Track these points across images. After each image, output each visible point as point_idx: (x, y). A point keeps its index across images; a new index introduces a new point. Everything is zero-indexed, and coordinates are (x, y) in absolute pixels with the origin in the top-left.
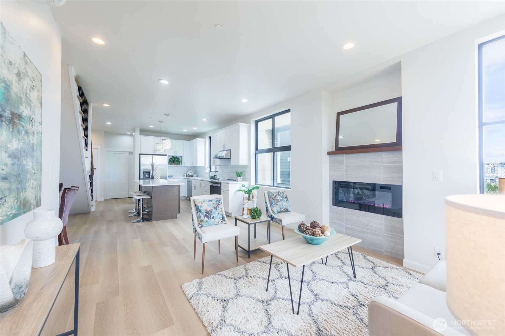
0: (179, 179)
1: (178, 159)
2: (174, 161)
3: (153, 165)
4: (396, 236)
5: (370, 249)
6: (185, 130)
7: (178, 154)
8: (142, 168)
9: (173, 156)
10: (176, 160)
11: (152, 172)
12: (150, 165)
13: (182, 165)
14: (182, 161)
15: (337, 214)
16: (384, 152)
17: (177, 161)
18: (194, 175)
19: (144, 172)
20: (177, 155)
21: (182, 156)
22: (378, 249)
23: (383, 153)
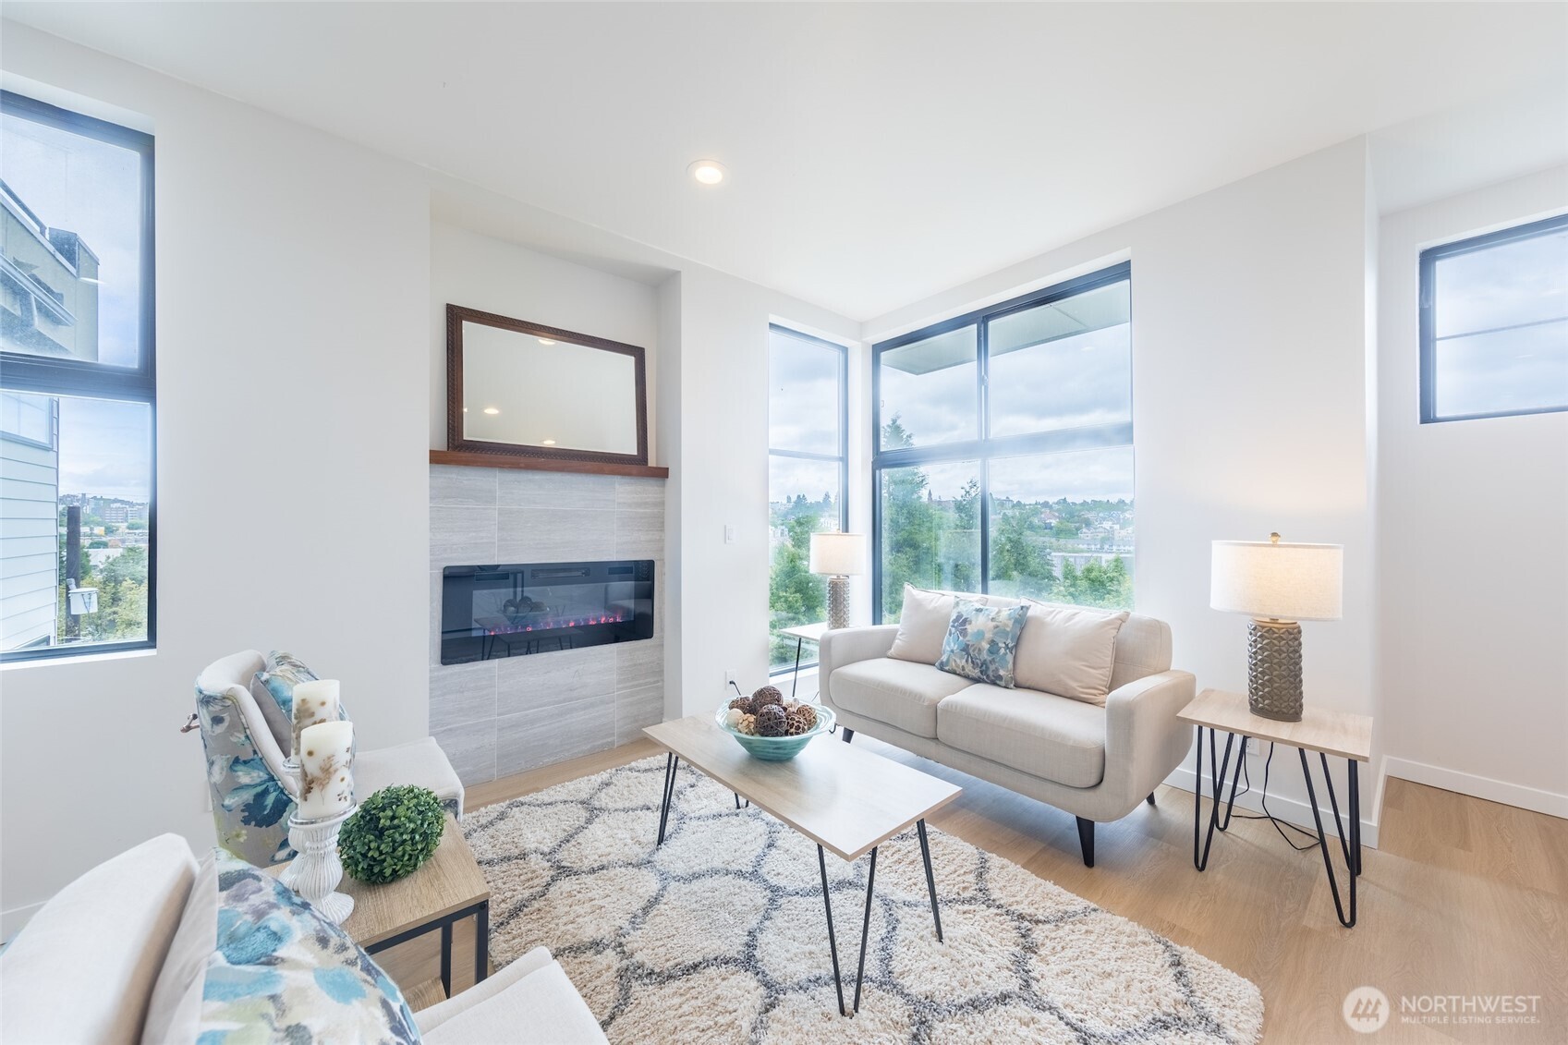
4: (640, 685)
5: (580, 755)
15: (463, 692)
16: (619, 477)
22: (605, 741)
23: (617, 479)
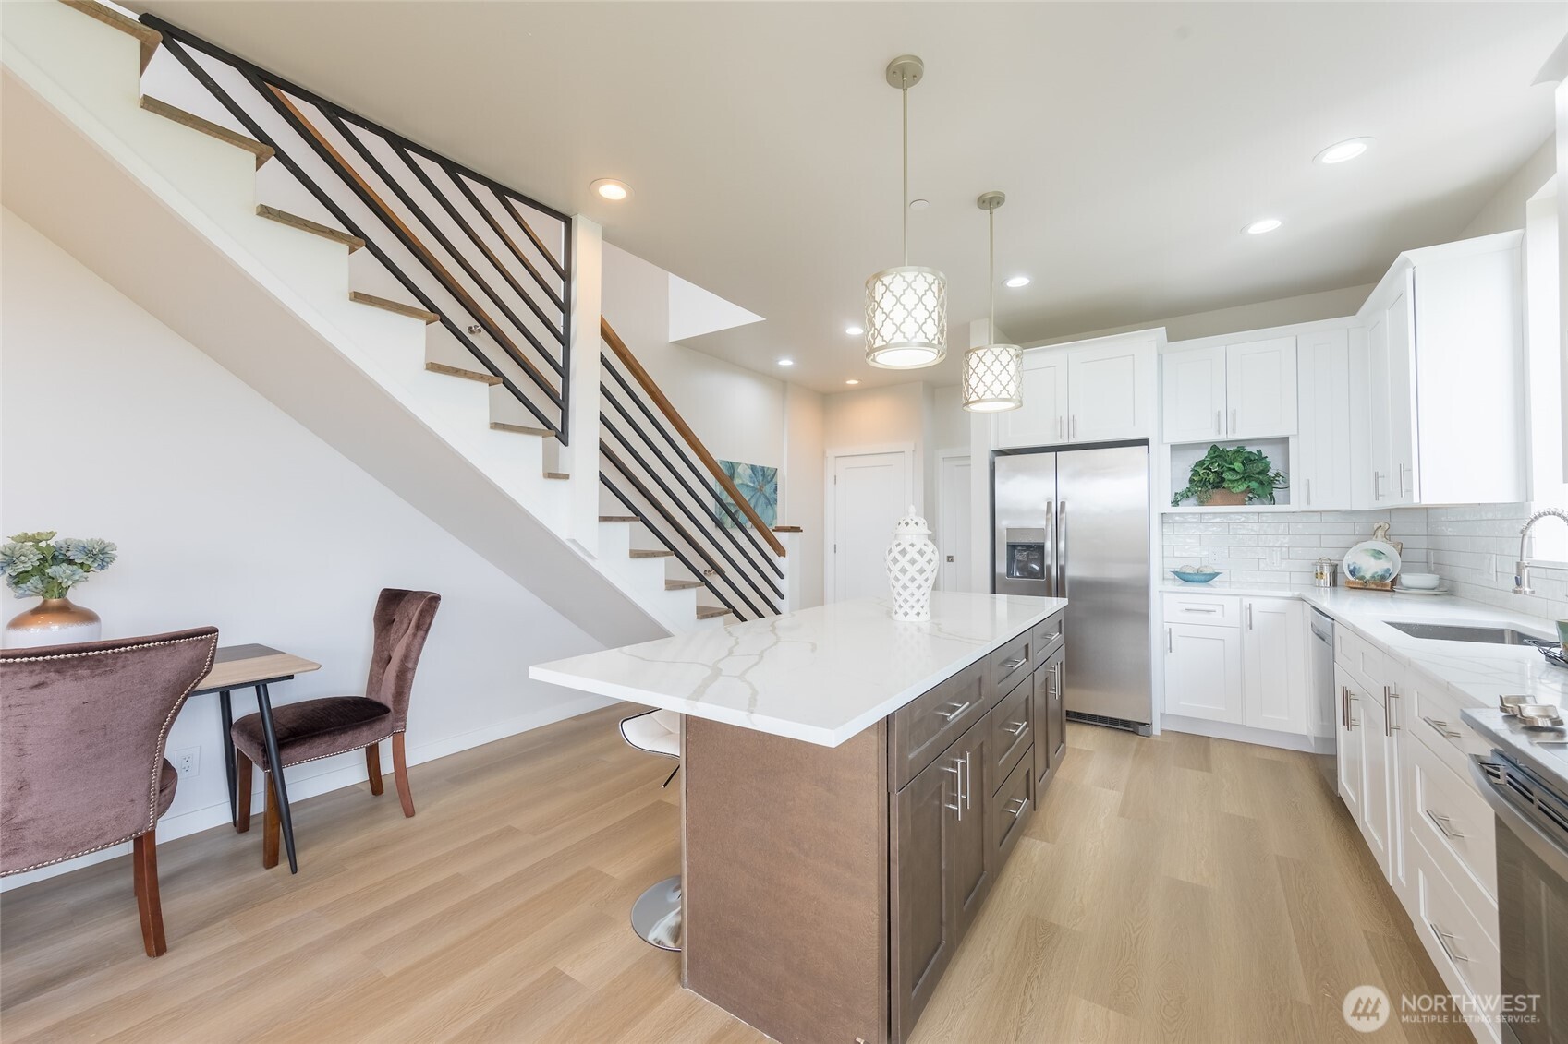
0: (1246, 602)
1: (1249, 460)
2: (1219, 474)
3: (1057, 511)
6: (1264, 227)
7: (1248, 428)
8: (1002, 524)
9: (1214, 448)
10: (1238, 466)
11: (1048, 546)
12: (1044, 507)
13: (1287, 502)
14: (1283, 477)
17: (1246, 477)
18: (1407, 579)
19: (1012, 547)
20: (1238, 436)
21: (1285, 440)
